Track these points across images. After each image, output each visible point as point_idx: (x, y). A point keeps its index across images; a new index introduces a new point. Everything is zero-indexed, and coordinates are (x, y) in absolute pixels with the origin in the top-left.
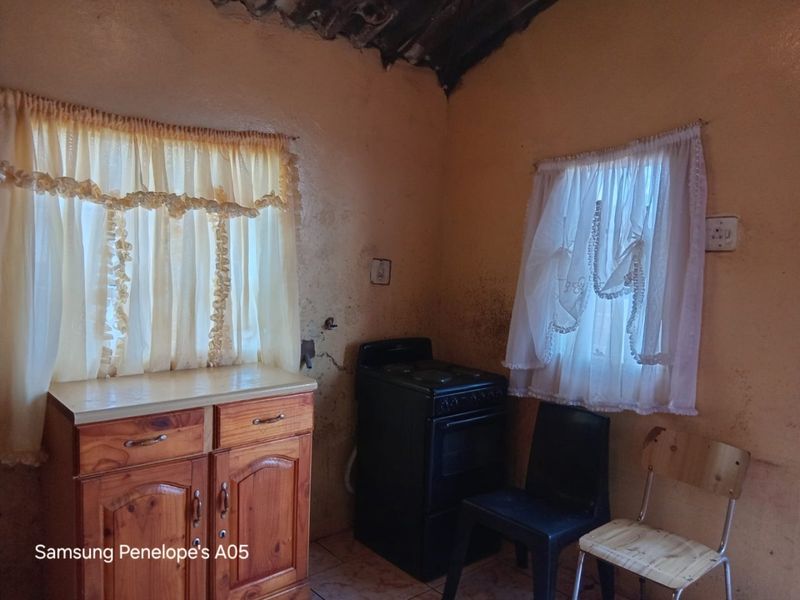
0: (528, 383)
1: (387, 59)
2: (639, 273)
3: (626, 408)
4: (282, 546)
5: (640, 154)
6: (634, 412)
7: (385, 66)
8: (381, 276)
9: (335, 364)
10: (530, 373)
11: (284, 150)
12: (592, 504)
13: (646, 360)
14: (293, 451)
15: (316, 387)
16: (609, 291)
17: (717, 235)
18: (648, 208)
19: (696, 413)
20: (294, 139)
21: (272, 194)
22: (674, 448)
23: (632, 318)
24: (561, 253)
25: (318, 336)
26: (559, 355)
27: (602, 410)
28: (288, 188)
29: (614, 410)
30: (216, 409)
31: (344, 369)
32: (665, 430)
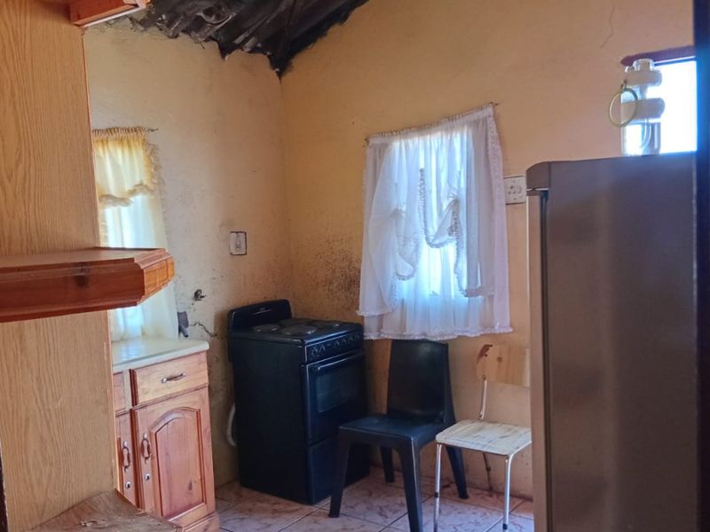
0: (380, 327)
1: (225, 50)
2: (458, 225)
3: (460, 334)
4: (193, 484)
5: (450, 130)
6: (466, 337)
7: (223, 56)
8: (238, 247)
9: (207, 331)
10: (381, 317)
11: (145, 143)
12: (441, 413)
13: (469, 293)
14: (195, 403)
15: (208, 348)
16: (437, 242)
17: (512, 191)
18: (460, 172)
19: (511, 330)
20: (152, 131)
21: (141, 184)
22: (500, 359)
23: (457, 262)
24: (396, 214)
25: (189, 308)
26: (403, 300)
27: (442, 339)
28: (152, 176)
29: (451, 337)
30: (132, 373)
31: (216, 335)
32: (491, 346)
